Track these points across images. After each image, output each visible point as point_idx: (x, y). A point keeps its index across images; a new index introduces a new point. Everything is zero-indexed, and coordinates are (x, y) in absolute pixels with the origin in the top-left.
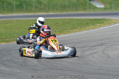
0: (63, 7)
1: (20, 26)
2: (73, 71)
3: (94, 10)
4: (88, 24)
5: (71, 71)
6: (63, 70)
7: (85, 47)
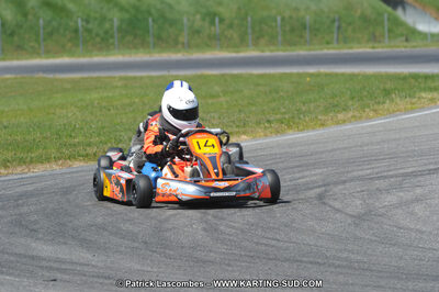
0: (292, 30)
1: (137, 100)
2: (339, 266)
3: (407, 40)
4: (387, 93)
5: (329, 266)
6: (301, 261)
7: (379, 178)
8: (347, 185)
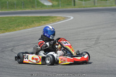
0: (11, 5)
2: (13, 68)
3: (41, 7)
8: (19, 46)
